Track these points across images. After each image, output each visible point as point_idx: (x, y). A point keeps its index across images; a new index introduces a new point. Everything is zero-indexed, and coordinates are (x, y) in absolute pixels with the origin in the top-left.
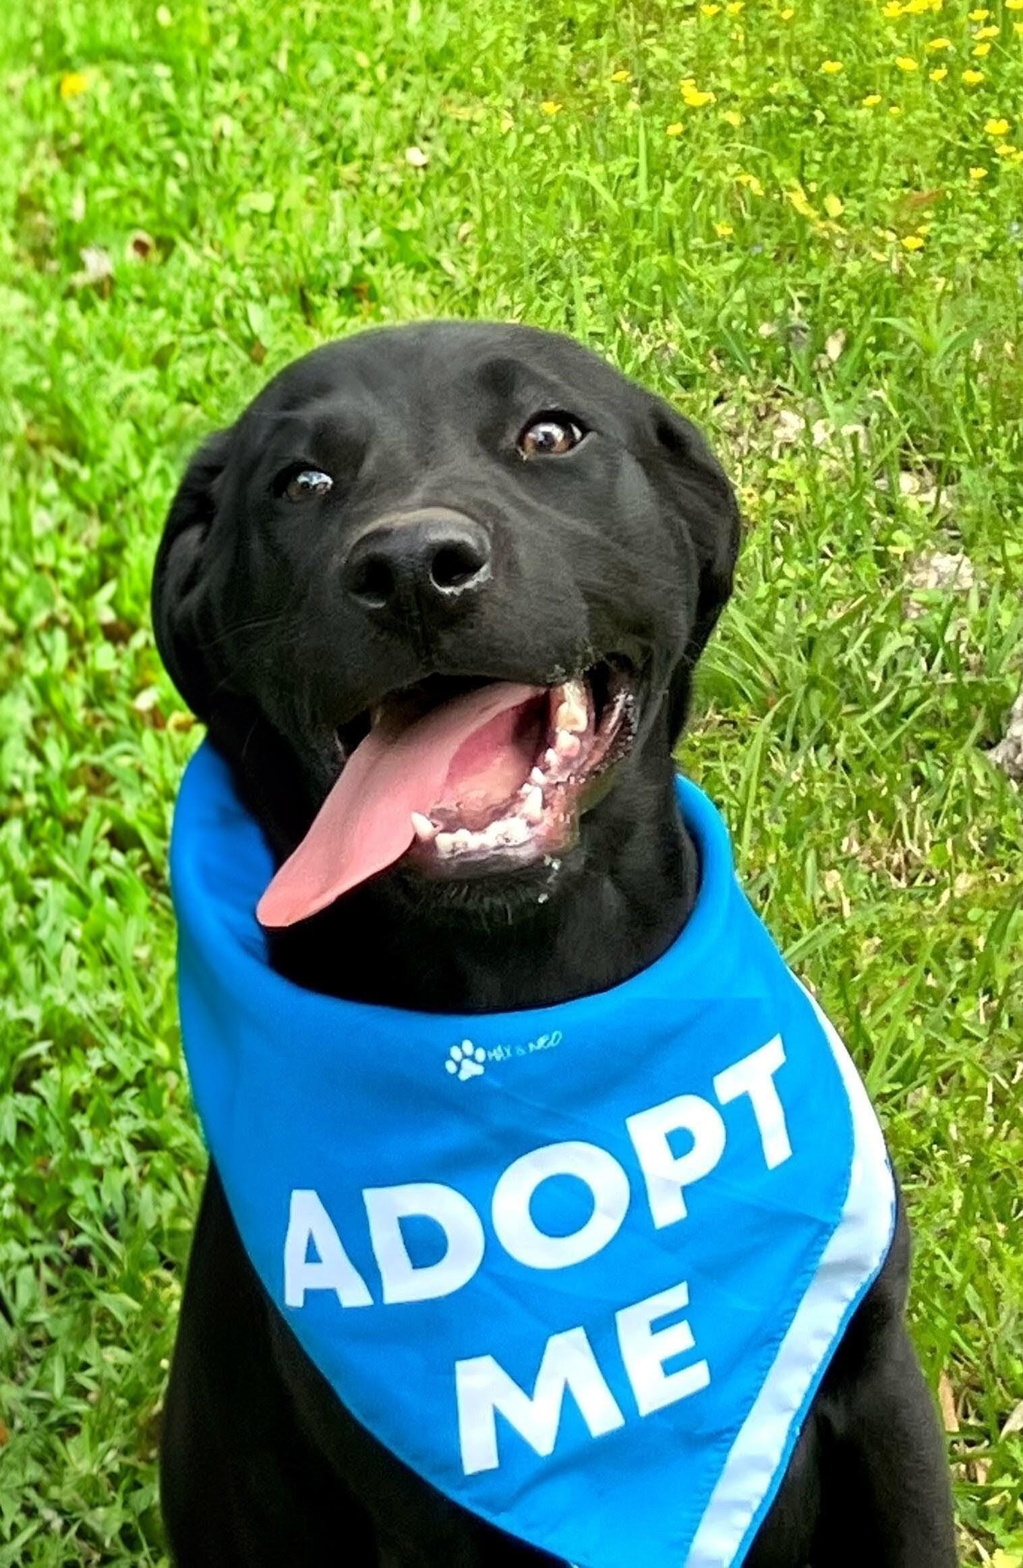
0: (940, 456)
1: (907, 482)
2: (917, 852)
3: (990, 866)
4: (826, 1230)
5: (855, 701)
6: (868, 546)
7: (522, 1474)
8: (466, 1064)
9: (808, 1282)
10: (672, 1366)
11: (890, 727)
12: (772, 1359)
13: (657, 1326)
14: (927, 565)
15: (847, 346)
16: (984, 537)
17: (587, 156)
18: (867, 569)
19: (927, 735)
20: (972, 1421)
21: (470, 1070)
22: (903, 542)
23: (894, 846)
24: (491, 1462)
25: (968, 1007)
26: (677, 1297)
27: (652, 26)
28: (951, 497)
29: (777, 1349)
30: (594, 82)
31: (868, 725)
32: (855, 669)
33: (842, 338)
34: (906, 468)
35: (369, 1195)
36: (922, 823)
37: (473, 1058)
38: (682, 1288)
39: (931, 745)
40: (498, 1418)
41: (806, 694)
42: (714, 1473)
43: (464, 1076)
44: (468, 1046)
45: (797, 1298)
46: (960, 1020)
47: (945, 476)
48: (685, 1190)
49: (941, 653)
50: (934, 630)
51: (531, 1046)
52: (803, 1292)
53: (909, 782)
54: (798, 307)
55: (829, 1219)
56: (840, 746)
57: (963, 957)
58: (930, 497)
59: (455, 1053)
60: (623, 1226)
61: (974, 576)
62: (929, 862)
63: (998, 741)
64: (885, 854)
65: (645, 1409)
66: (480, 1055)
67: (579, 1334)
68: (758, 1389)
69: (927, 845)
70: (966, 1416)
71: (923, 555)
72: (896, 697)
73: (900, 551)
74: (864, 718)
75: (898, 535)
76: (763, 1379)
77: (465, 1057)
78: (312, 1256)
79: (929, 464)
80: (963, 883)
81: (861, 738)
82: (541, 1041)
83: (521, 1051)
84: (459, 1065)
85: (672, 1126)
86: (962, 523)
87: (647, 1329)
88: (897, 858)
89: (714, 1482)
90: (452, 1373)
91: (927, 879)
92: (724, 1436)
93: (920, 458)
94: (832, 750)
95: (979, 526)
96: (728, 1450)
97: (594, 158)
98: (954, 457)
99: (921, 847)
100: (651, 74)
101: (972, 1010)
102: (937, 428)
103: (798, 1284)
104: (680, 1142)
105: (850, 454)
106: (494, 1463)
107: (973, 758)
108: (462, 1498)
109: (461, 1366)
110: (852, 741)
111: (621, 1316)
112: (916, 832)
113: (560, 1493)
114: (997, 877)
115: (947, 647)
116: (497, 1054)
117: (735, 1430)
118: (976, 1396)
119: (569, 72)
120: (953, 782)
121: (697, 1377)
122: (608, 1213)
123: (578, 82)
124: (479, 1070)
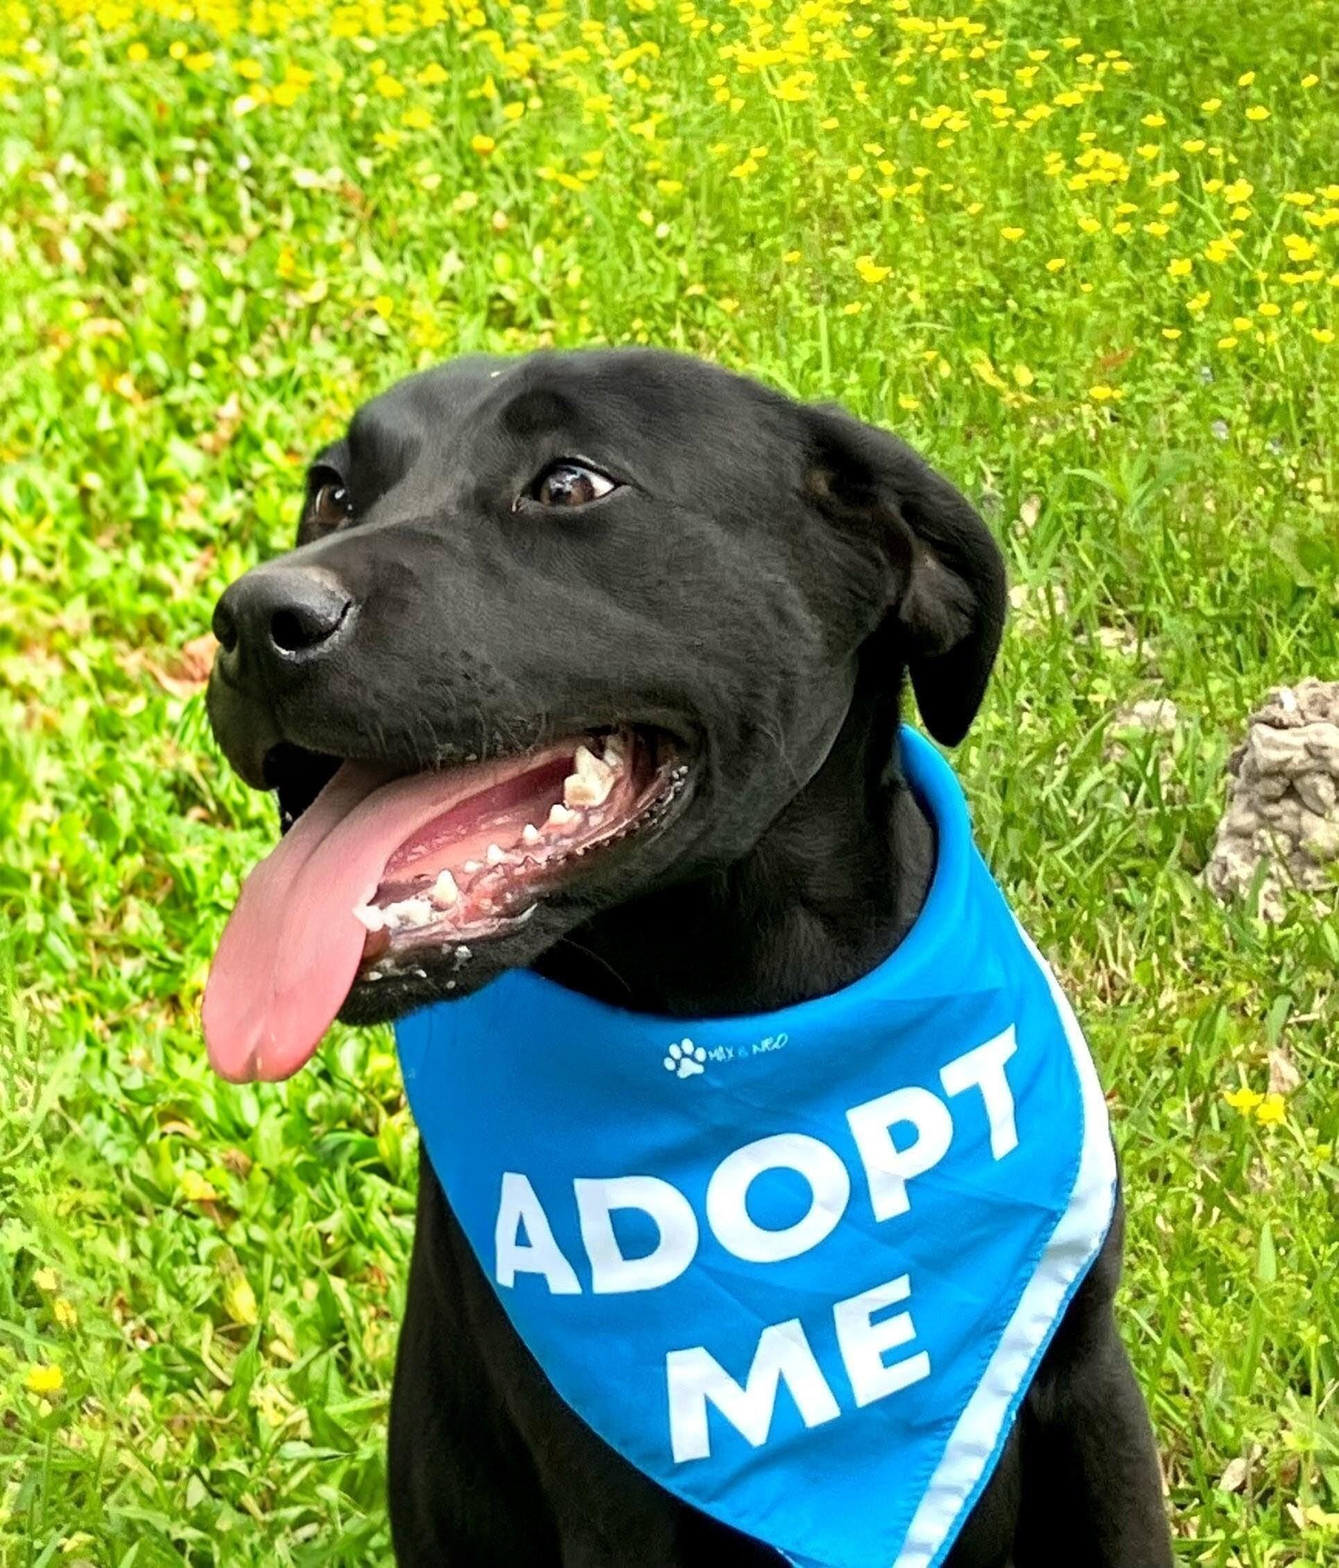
0: (1140, 608)
1: (1108, 637)
2: (1120, 971)
3: (1198, 981)
4: (1053, 1217)
5: (1056, 838)
6: (1069, 696)
7: (735, 1463)
8: (686, 1063)
9: (1033, 1271)
10: (891, 1358)
11: (1090, 860)
12: (994, 1348)
13: (877, 1317)
14: (1129, 713)
15: (1042, 511)
16: (1187, 679)
17: (769, 354)
18: (1066, 716)
19: (1130, 863)
20: (1182, 1485)
21: (689, 1069)
22: (1103, 691)
23: (1098, 968)
24: (702, 1450)
25: (1175, 1107)
26: (899, 1289)
27: (837, 236)
28: (1153, 647)
29: (999, 1337)
30: (777, 289)
31: (1070, 858)
32: (1054, 806)
33: (1037, 503)
34: (1105, 622)
35: (580, 1185)
36: (1127, 945)
37: (693, 1058)
38: (904, 1281)
39: (1134, 873)
40: (710, 1407)
41: (1003, 832)
42: (934, 1461)
43: (683, 1074)
44: (688, 1046)
45: (1022, 1284)
46: (1166, 1119)
47: (1148, 628)
48: (909, 1184)
49: (1143, 788)
50: (1136, 767)
51: (755, 1048)
52: (1027, 1280)
53: (1111, 908)
54: (990, 479)
55: (1055, 1207)
56: (1039, 882)
57: (1169, 1066)
58: (1134, 647)
59: (674, 1051)
60: (844, 1217)
61: (1178, 717)
62: (1134, 980)
63: (1204, 865)
64: (1088, 977)
65: (862, 1400)
66: (701, 1054)
67: (794, 1326)
68: (979, 1377)
69: (1131, 964)
70: (1176, 1479)
71: (1126, 705)
72: (1097, 831)
73: (1100, 698)
74: (1065, 851)
75: (1097, 683)
76: (985, 1367)
77: (684, 1055)
78: (522, 1239)
79: (1130, 618)
80: (1169, 996)
81: (1061, 871)
82: (766, 1044)
83: (742, 1052)
84: (678, 1063)
85: (894, 1118)
86: (1165, 669)
87: (866, 1321)
88: (1101, 980)
89: (933, 1469)
90: (664, 1363)
91: (1132, 999)
92: (943, 1424)
93: (1120, 612)
94: (1032, 885)
95: (1182, 668)
96: (947, 1438)
97: (776, 356)
98: (1153, 607)
99: (1126, 967)
100: (837, 278)
101: (1179, 1110)
102: (1136, 580)
103: (1022, 1273)
104: (903, 1135)
105: (1046, 613)
106: (705, 1452)
107: (1177, 881)
108: (673, 1486)
109: (672, 1357)
110: (1052, 876)
111: (840, 1310)
112: (1120, 953)
113: (773, 1482)
114: (1206, 991)
115: (1149, 781)
116: (718, 1054)
117: (954, 1418)
118: (1185, 1461)
119: (751, 281)
120: (1157, 904)
121: (917, 1368)
122: (827, 1206)
123: (760, 291)
124: (699, 1069)
